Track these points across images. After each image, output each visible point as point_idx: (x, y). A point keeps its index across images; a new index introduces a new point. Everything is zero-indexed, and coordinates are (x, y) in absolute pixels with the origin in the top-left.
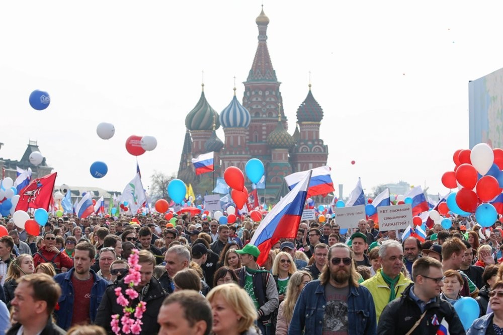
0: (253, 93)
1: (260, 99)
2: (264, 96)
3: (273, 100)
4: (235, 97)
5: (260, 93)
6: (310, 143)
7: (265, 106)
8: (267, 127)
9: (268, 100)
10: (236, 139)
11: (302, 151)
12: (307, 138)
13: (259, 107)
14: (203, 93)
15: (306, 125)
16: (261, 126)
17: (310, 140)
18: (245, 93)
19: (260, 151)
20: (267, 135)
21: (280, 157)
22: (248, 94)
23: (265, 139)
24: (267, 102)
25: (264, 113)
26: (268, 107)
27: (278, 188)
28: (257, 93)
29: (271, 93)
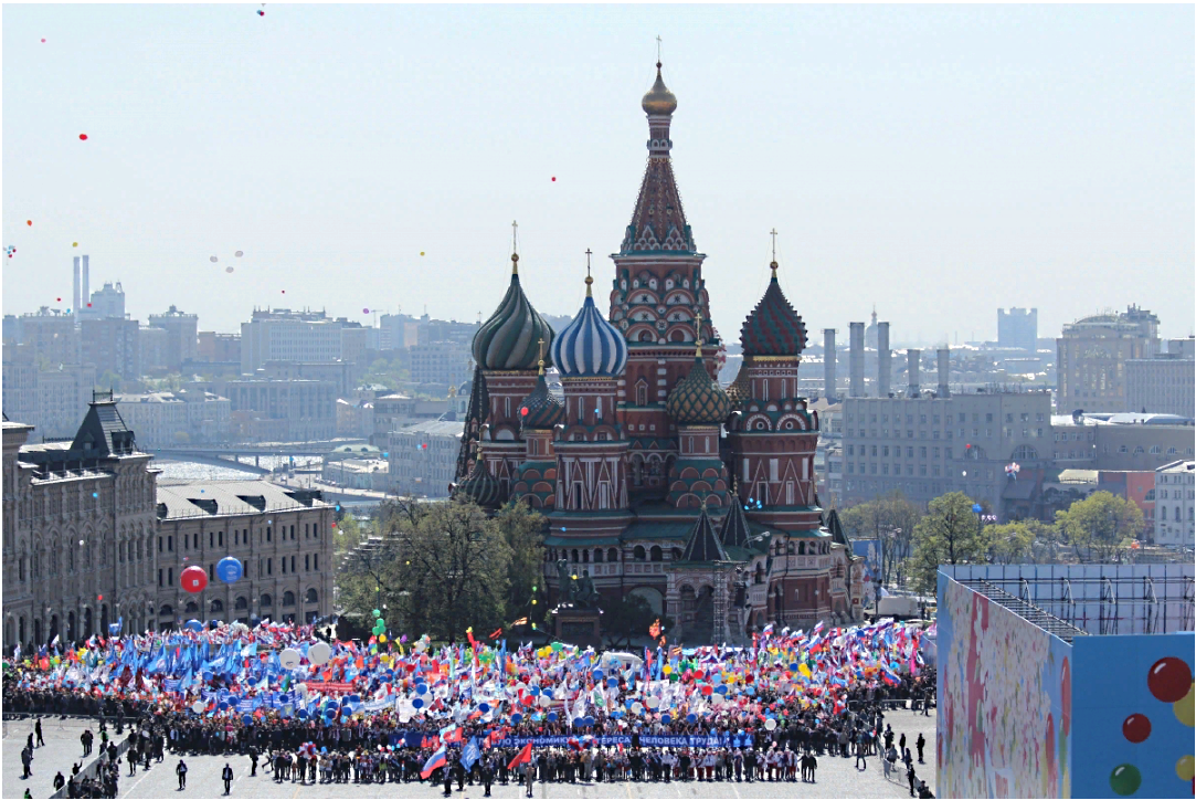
0: (636, 284)
1: (651, 300)
2: (661, 292)
3: (684, 300)
4: (589, 300)
5: (653, 284)
6: (772, 408)
7: (662, 316)
8: (668, 366)
9: (671, 301)
10: (590, 404)
11: (754, 430)
12: (766, 395)
13: (651, 318)
14: (515, 277)
15: (763, 363)
16: (655, 367)
17: (772, 400)
18: (617, 283)
19: (653, 427)
20: (668, 388)
21: (699, 443)
22: (624, 286)
23: (665, 399)
24: (668, 307)
25: (662, 335)
26: (671, 318)
27: (693, 521)
28: (644, 285)
29: (678, 284)
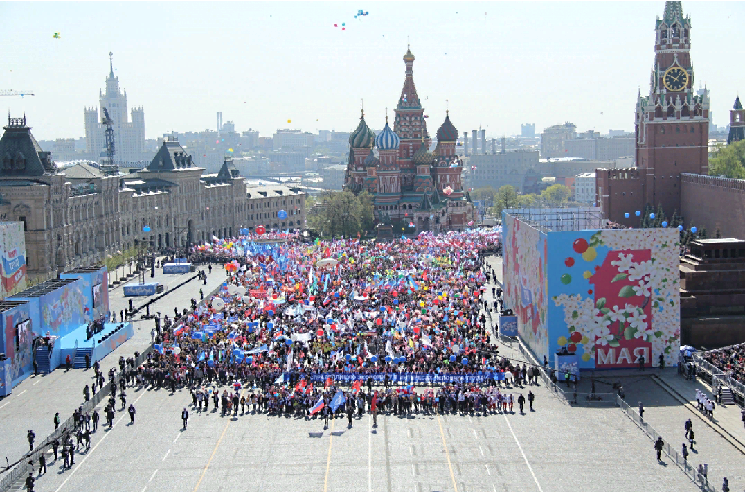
0: (402, 119)
1: (407, 124)
2: (410, 121)
3: (418, 124)
4: (387, 124)
5: (408, 119)
6: (447, 159)
7: (411, 129)
8: (413, 146)
9: (413, 124)
10: (388, 158)
11: (441, 166)
12: (445, 155)
13: (407, 130)
14: (363, 117)
15: (444, 144)
16: (409, 146)
17: (447, 156)
18: (396, 118)
19: (408, 166)
20: (413, 153)
21: (423, 171)
22: (398, 119)
23: (412, 156)
24: (413, 126)
25: (411, 135)
26: (414, 130)
27: (421, 196)
28: (405, 119)
29: (416, 118)
